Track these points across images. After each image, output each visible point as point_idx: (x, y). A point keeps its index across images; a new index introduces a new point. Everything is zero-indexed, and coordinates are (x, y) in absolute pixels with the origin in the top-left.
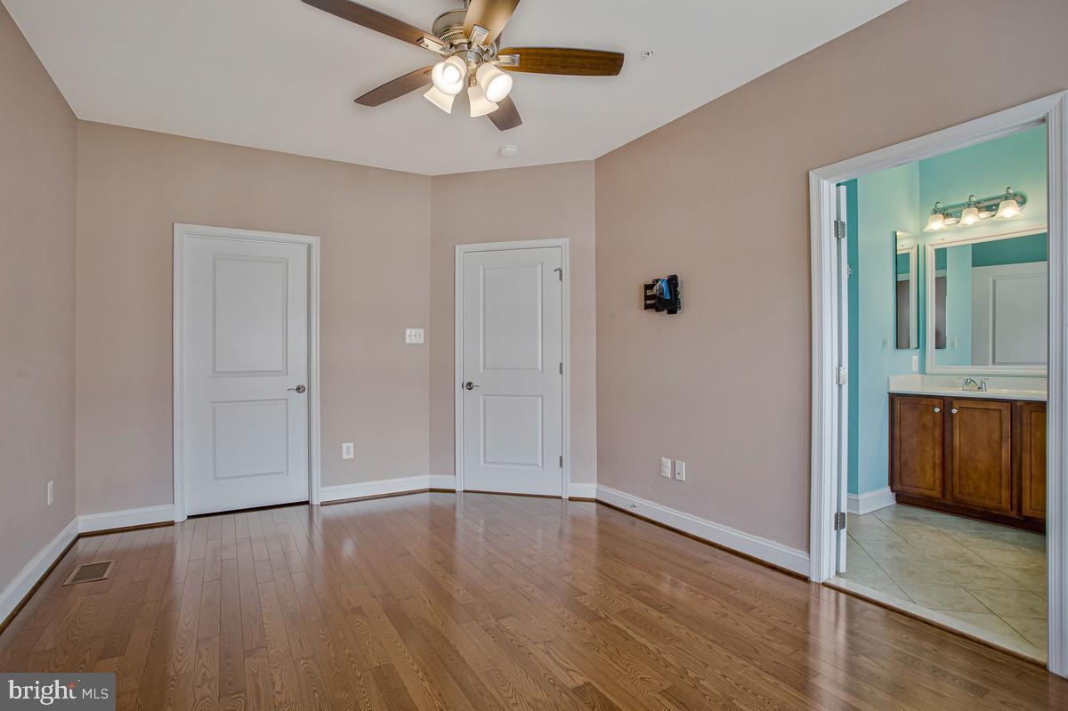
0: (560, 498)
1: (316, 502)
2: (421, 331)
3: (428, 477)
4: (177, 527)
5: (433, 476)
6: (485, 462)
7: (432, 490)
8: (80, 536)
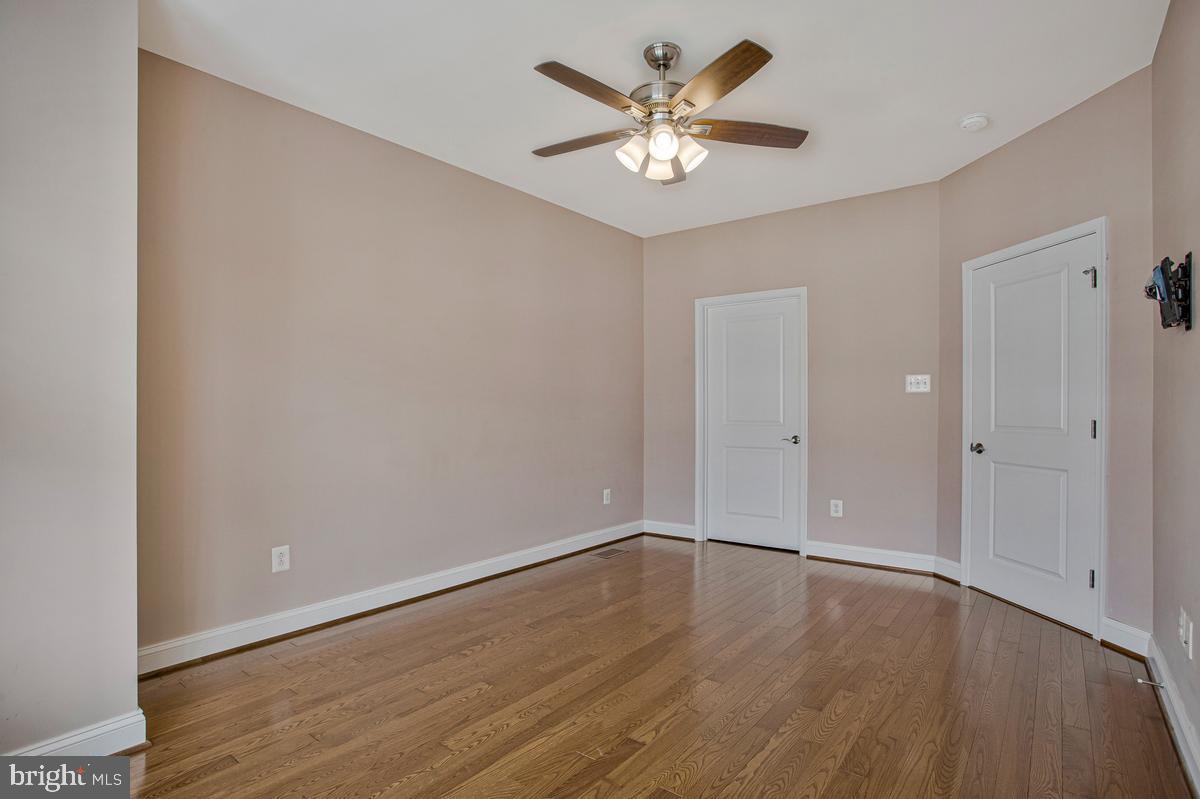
0: (1089, 636)
1: (803, 554)
2: (927, 378)
3: (933, 558)
4: (697, 548)
5: (942, 560)
6: (995, 555)
7: (935, 576)
8: (643, 534)
